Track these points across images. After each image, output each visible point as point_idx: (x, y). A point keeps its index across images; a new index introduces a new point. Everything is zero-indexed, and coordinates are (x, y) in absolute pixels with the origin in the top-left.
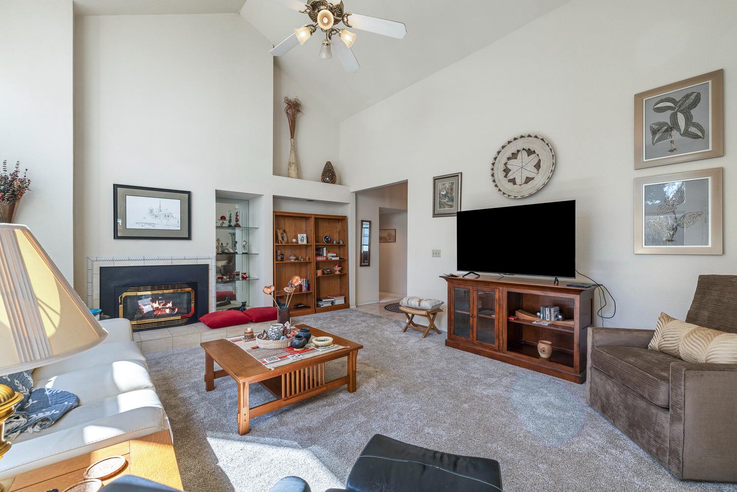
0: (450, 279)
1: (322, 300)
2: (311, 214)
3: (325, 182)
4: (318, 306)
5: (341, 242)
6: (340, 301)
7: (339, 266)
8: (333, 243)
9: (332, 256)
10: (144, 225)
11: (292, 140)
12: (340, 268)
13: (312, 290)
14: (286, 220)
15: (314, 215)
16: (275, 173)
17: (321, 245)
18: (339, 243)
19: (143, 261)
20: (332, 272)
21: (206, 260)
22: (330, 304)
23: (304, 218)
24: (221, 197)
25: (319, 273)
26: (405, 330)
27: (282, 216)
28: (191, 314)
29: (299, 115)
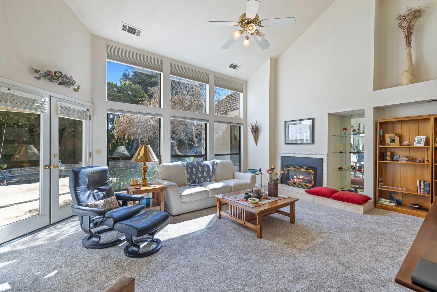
11: (408, 49)
13: (429, 195)
15: (432, 115)
21: (322, 156)
28: (312, 185)
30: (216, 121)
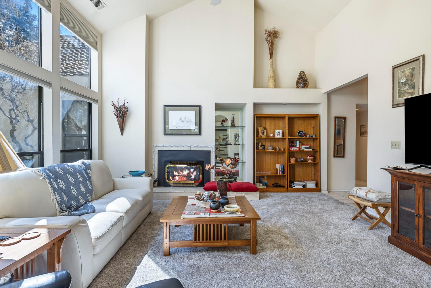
0: (395, 172)
1: (294, 183)
2: (285, 115)
3: (299, 88)
4: (291, 186)
5: (314, 136)
6: (311, 185)
7: (311, 156)
8: (306, 137)
9: (305, 148)
10: (177, 127)
11: (271, 60)
12: (312, 158)
13: (286, 174)
14: (267, 120)
15: (287, 115)
16: (255, 87)
17: (296, 139)
18: (312, 137)
19: (177, 148)
20: (305, 161)
21: (210, 148)
22: (301, 187)
23: (280, 117)
24: (219, 107)
25: (293, 161)
26: (354, 219)
27: (264, 117)
28: (200, 181)
29: (276, 40)
30: (62, 89)
